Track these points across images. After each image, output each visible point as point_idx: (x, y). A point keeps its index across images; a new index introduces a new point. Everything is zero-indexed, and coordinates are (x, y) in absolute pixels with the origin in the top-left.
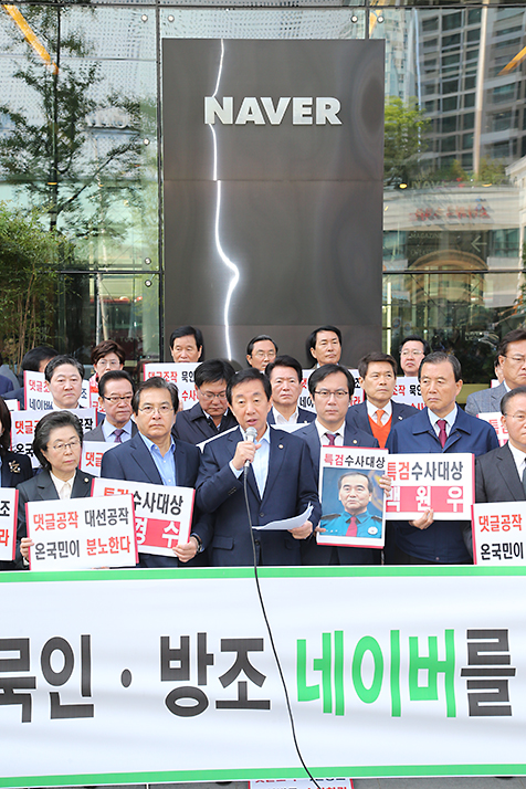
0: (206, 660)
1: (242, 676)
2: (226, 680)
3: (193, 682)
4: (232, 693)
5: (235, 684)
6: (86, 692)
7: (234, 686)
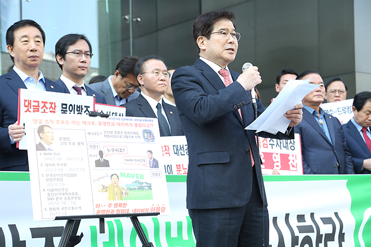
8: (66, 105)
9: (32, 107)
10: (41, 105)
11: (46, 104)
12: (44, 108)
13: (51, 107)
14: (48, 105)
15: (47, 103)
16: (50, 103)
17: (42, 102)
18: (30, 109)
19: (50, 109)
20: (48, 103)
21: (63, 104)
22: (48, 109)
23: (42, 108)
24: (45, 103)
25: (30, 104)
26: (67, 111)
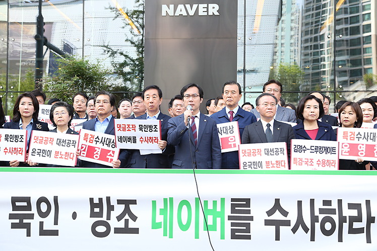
0: (111, 208)
1: (127, 217)
2: (119, 218)
3: (104, 218)
4: (121, 224)
5: (123, 220)
6: (56, 223)
7: (123, 221)
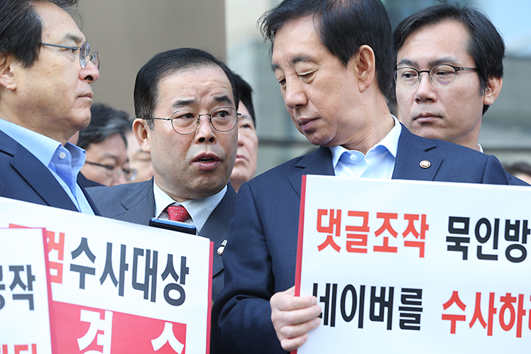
8: (466, 221)
9: (344, 232)
10: (375, 224)
11: (392, 221)
12: (386, 233)
13: (411, 228)
14: (400, 225)
15: (395, 216)
16: (407, 216)
17: (379, 215)
18: (336, 239)
19: (405, 234)
20: (401, 217)
21: (452, 220)
22: (400, 235)
23: (378, 233)
24: (387, 217)
25: (336, 221)
26: (467, 240)
